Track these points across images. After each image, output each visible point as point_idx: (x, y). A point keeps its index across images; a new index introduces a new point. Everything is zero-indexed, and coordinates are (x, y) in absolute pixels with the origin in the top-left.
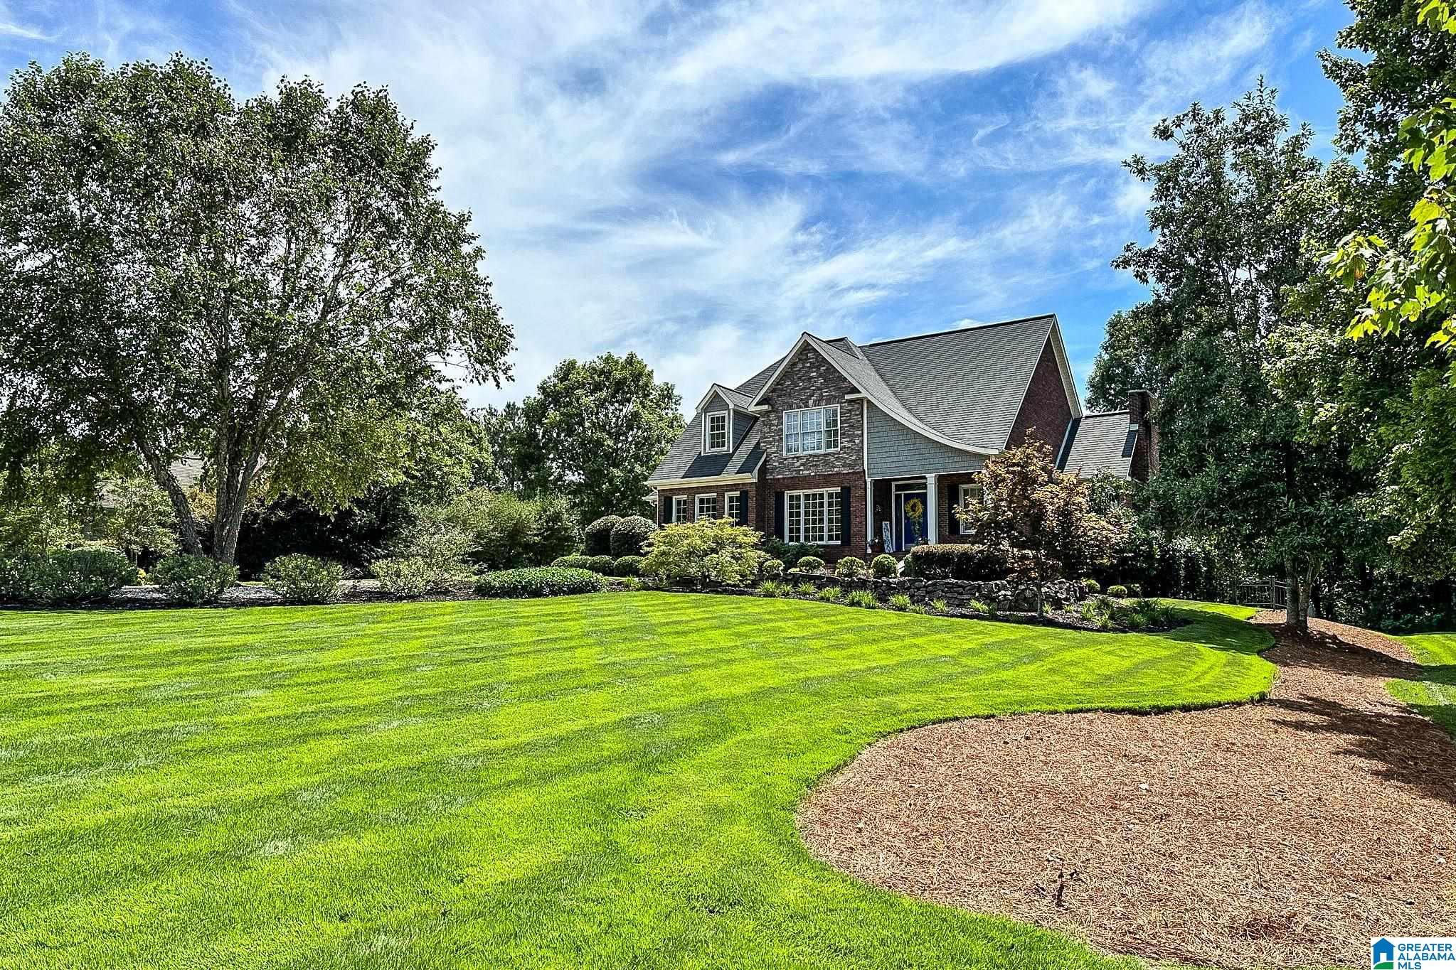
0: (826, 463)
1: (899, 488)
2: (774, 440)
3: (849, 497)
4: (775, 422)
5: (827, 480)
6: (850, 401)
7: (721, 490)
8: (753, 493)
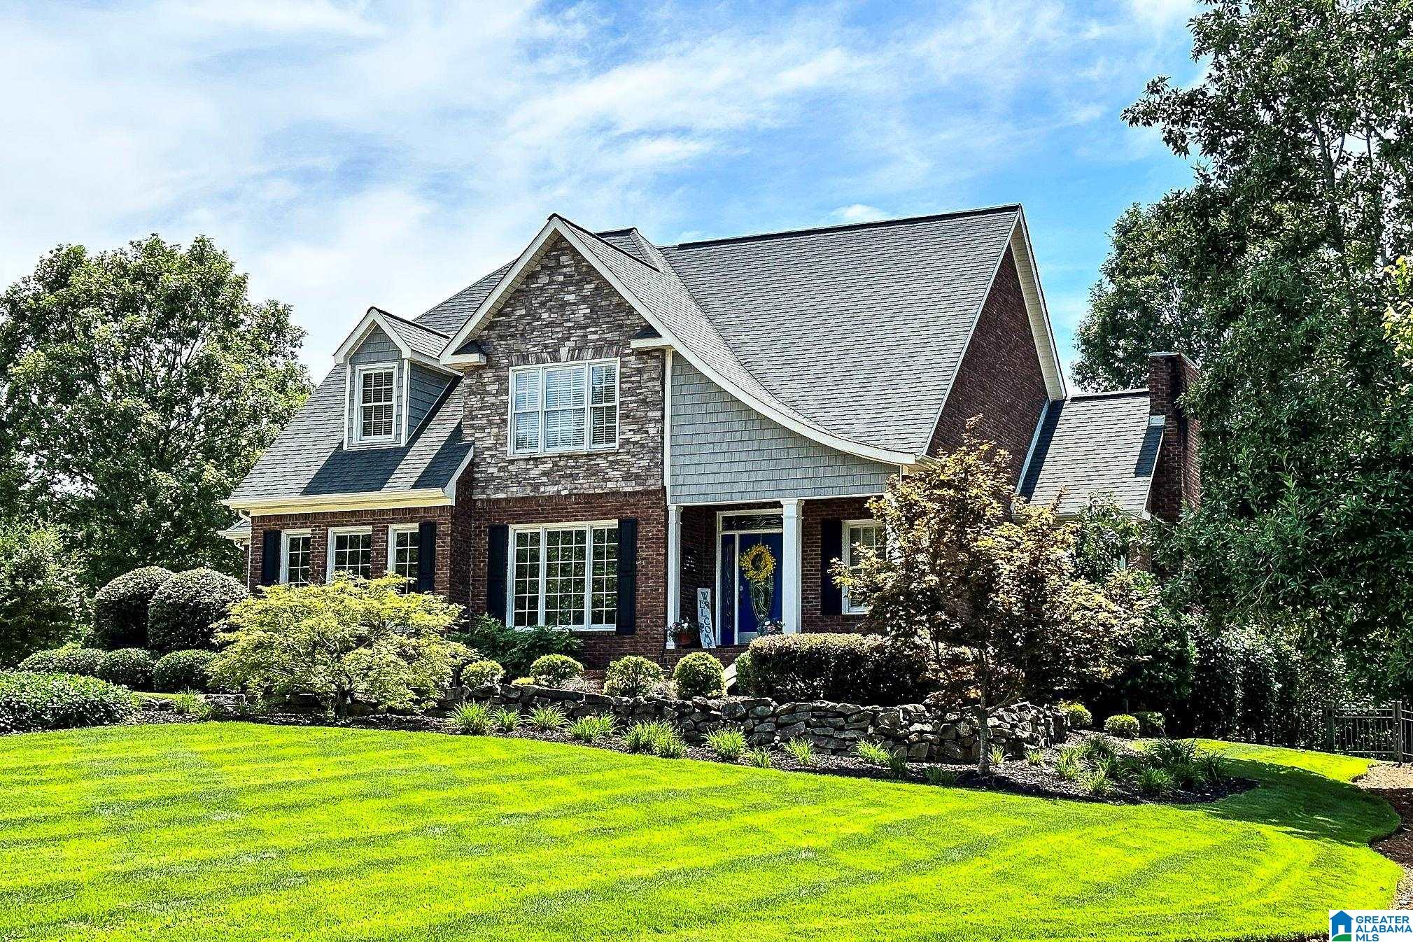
0: (593, 472)
1: (729, 523)
2: (490, 423)
3: (634, 537)
4: (493, 388)
5: (591, 505)
6: (640, 353)
7: (381, 519)
8: (444, 527)
